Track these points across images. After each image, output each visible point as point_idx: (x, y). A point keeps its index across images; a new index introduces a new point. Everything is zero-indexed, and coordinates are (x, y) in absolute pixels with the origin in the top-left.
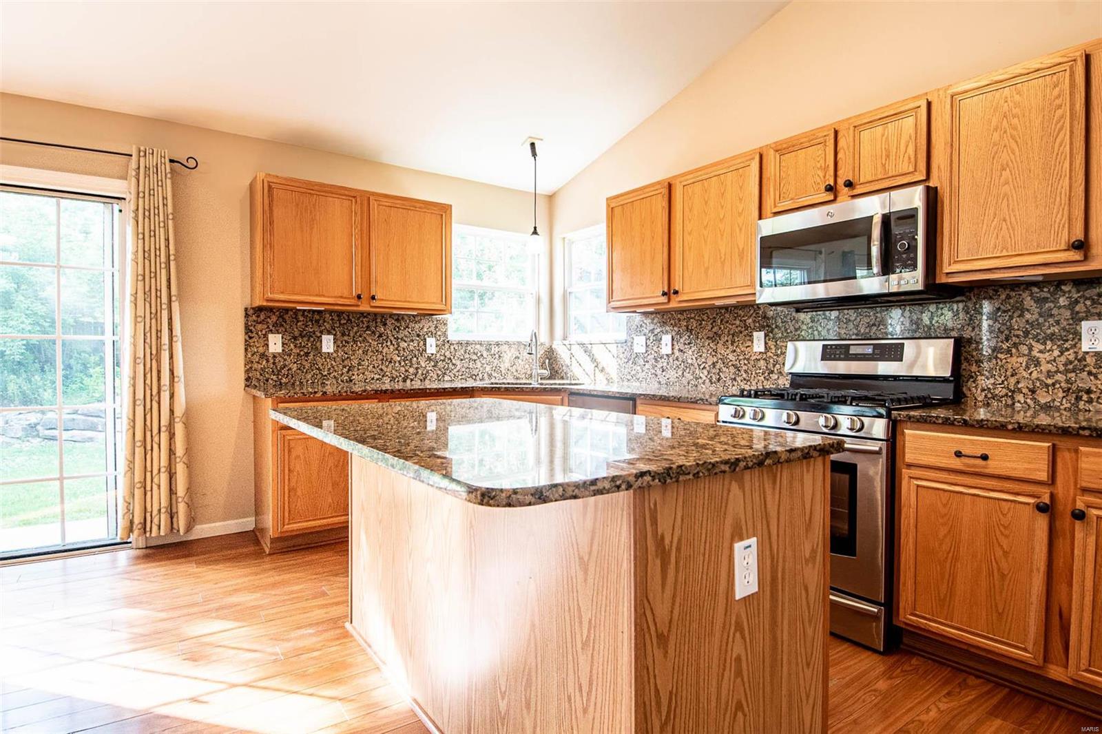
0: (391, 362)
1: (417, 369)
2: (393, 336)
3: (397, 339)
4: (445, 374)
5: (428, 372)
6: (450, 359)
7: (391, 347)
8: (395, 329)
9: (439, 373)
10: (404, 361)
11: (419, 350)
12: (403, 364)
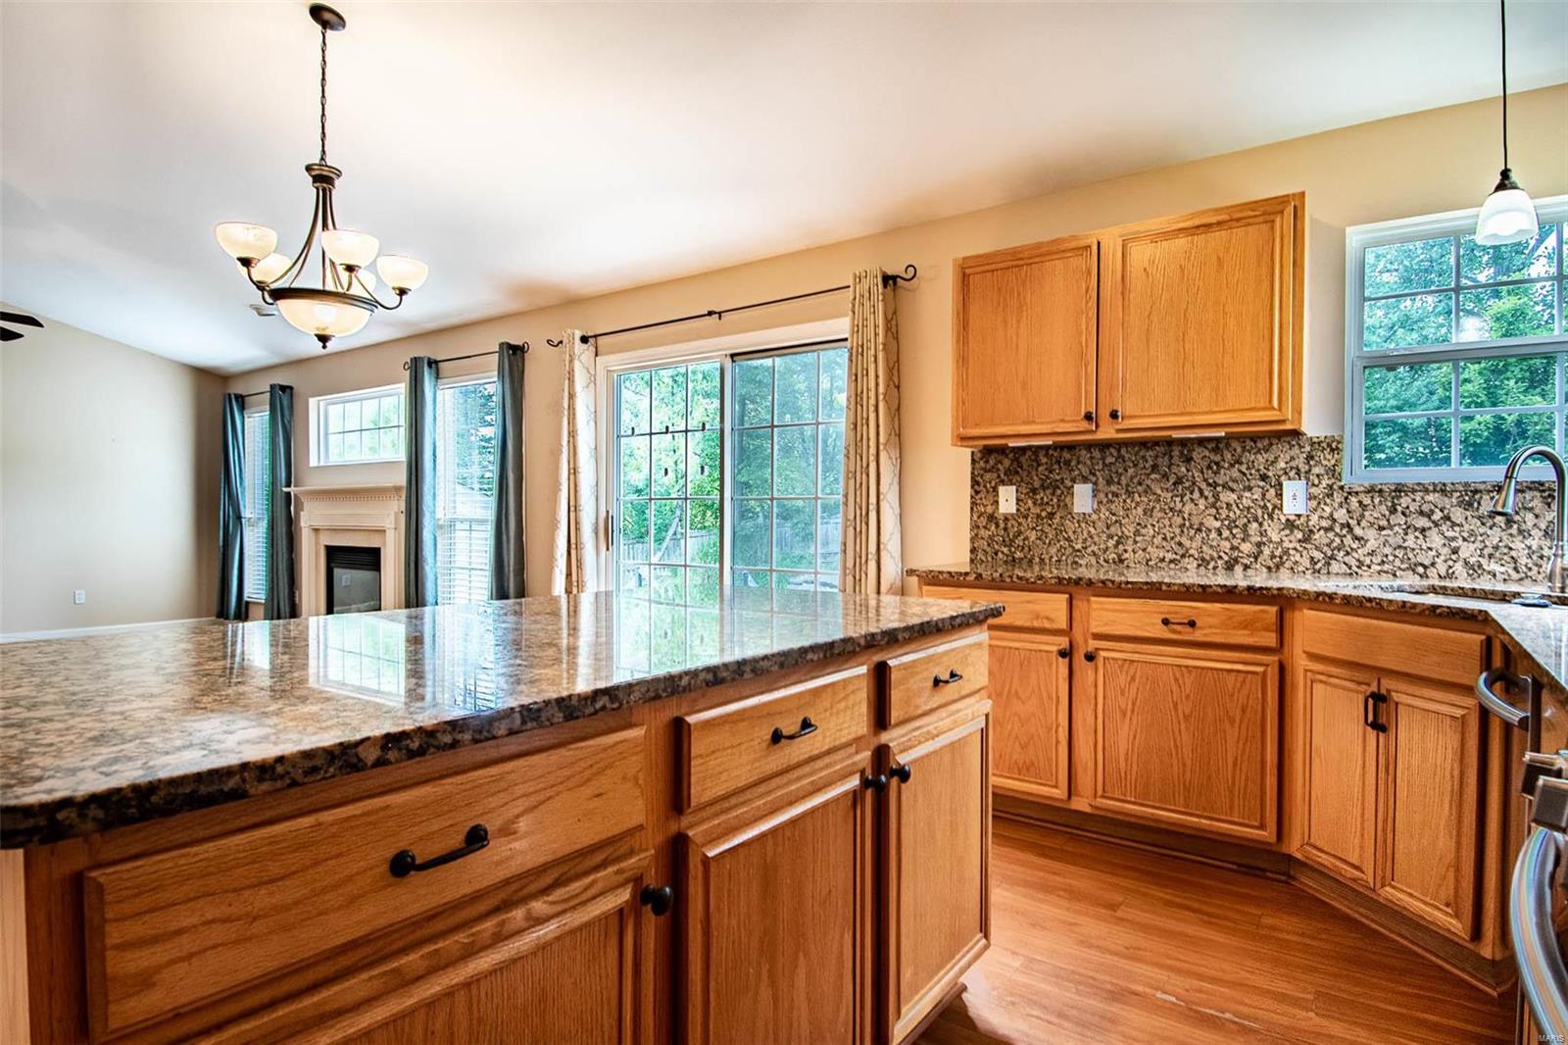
0: (1199, 530)
1: (1259, 545)
2: (1205, 480)
3: (1215, 485)
4: (1332, 557)
5: (1286, 552)
6: (1348, 525)
7: (1202, 503)
8: (1209, 467)
9: (1317, 555)
10: (1230, 529)
11: (1265, 507)
12: (1226, 533)
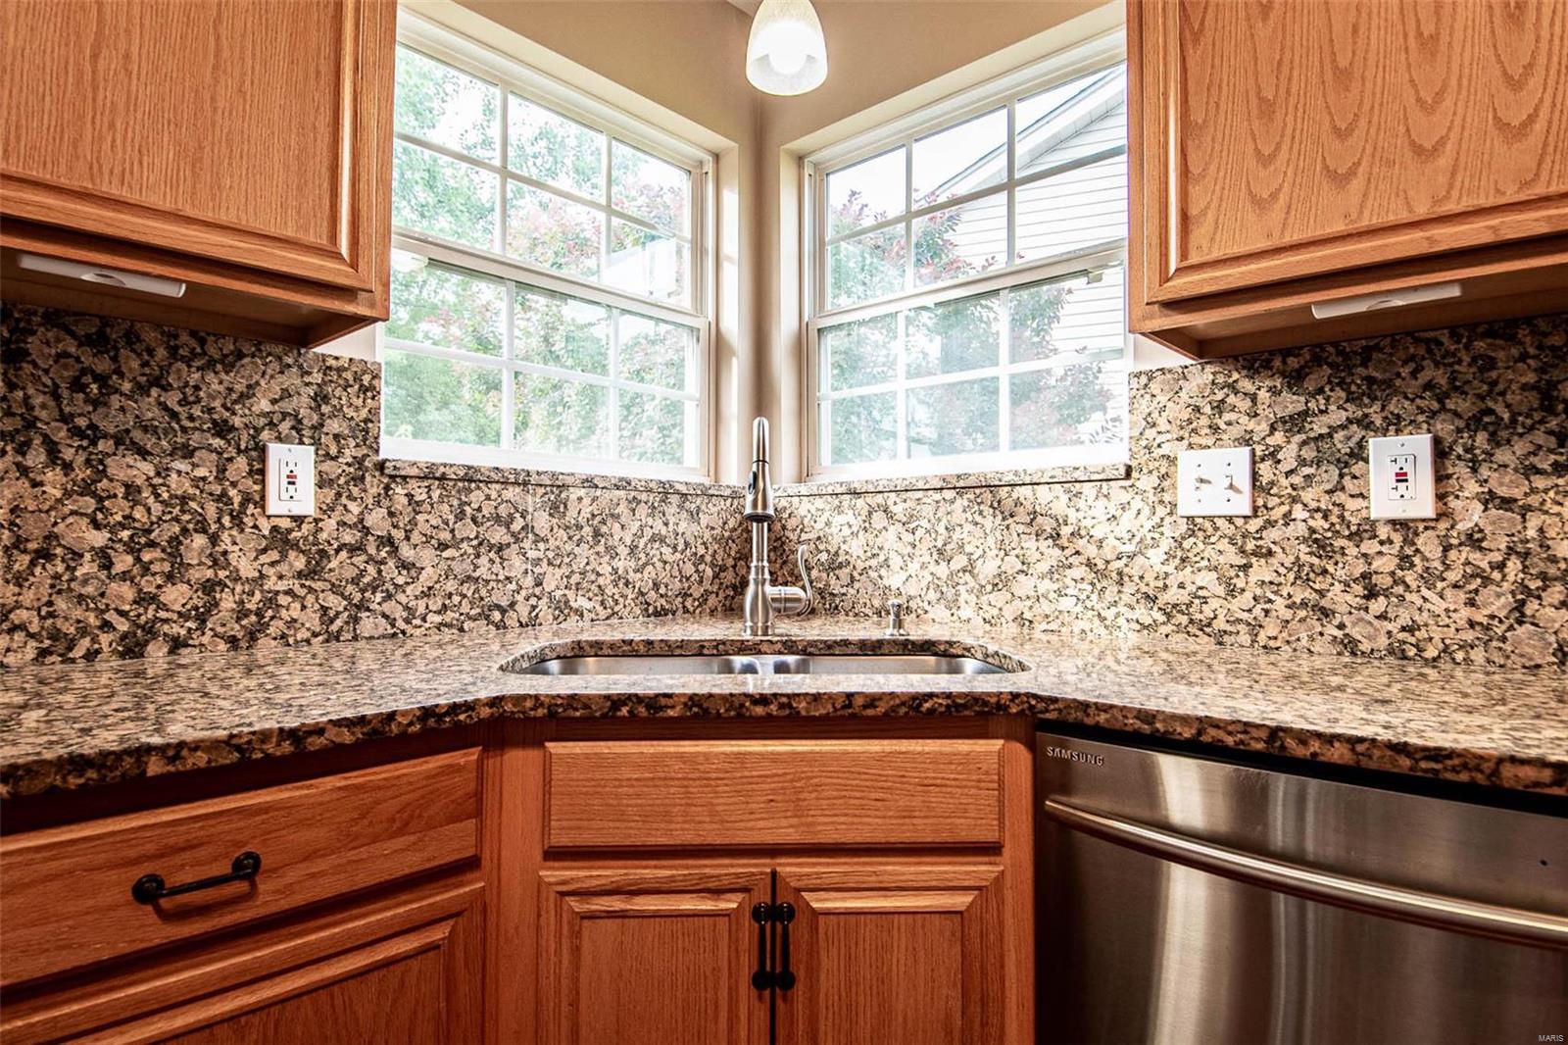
0: (44, 555)
1: (209, 587)
2: (65, 419)
3: (93, 435)
4: (362, 606)
5: (271, 601)
6: (388, 541)
7: (53, 478)
8: (77, 386)
9: (334, 602)
10: (132, 548)
11: (222, 498)
12: (123, 562)
